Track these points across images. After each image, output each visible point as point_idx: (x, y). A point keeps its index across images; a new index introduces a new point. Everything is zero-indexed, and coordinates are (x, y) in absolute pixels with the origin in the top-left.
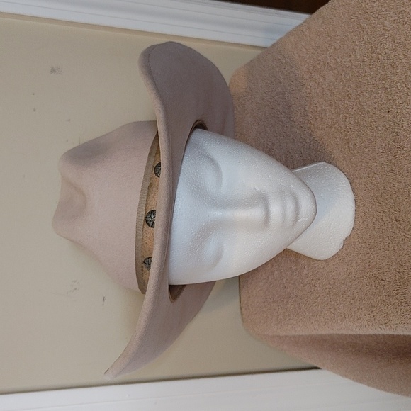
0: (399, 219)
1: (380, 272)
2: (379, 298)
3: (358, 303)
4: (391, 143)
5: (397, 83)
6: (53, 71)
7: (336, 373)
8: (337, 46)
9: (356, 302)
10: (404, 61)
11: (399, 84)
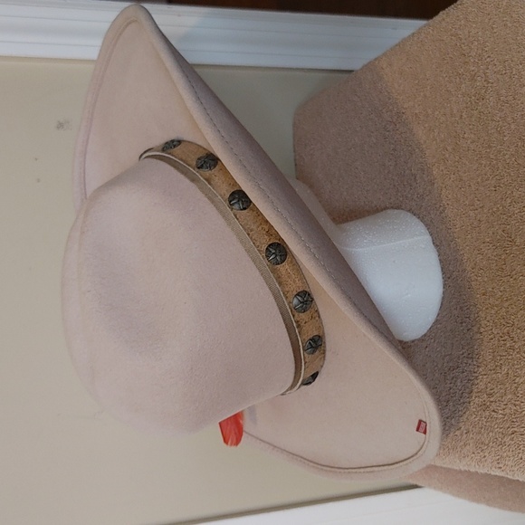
0: (513, 335)
1: (492, 399)
2: (491, 434)
3: (465, 436)
4: (500, 232)
5: (504, 155)
6: (60, 126)
7: (445, 492)
8: (428, 94)
9: (462, 435)
10: (513, 127)
11: (507, 157)
